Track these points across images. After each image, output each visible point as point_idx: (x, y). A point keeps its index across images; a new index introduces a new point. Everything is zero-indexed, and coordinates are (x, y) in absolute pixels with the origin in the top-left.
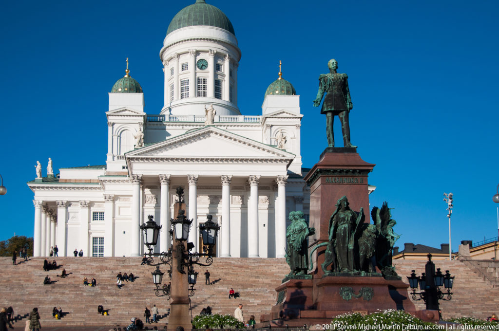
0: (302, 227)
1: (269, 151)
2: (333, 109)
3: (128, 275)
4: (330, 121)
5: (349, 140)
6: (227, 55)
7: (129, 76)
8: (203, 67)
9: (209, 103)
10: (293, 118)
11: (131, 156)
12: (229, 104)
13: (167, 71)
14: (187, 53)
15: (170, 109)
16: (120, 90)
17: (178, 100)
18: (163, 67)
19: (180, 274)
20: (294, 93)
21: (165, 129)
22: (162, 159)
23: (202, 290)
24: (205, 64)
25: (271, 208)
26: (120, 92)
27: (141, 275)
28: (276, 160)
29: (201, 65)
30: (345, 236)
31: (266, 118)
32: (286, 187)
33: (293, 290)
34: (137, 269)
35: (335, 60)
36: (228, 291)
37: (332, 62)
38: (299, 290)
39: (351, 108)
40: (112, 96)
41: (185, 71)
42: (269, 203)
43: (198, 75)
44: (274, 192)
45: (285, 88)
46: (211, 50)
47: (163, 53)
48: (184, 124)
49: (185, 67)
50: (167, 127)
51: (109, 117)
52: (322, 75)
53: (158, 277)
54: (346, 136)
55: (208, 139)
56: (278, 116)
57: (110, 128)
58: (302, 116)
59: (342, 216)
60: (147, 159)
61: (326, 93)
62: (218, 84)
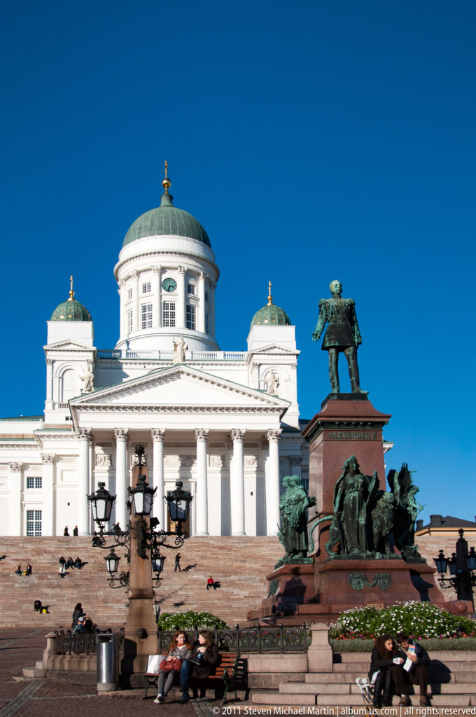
0: (299, 496)
1: (256, 398)
2: (337, 344)
3: (74, 560)
4: (334, 360)
5: (358, 383)
6: (202, 273)
7: (74, 299)
8: (171, 288)
9: (178, 335)
10: (287, 355)
11: (77, 403)
12: (204, 337)
13: (123, 293)
14: (149, 270)
15: (128, 343)
16: (62, 317)
17: (138, 330)
18: (118, 288)
19: (141, 559)
20: (288, 322)
21: (121, 369)
22: (118, 408)
23: (171, 579)
24: (173, 285)
25: (260, 470)
26: (62, 320)
27: (92, 561)
28: (266, 409)
29: (168, 286)
30: (354, 508)
31: (253, 354)
32: (279, 443)
33: (289, 578)
34: (86, 552)
35: (339, 281)
36: (206, 579)
37: (335, 285)
38: (296, 579)
39: (359, 343)
40: (51, 325)
41: (147, 294)
42: (258, 464)
43: (164, 298)
44: (264, 451)
45: (277, 317)
46: (181, 267)
47: (118, 269)
48: (146, 362)
49: (146, 288)
50: (124, 366)
51: (49, 353)
52: (323, 300)
53: (113, 562)
54: (354, 378)
55: (178, 381)
56: (268, 352)
57: (49, 367)
58: (298, 352)
59: (350, 482)
60: (98, 408)
61: (327, 324)
62: (189, 310)
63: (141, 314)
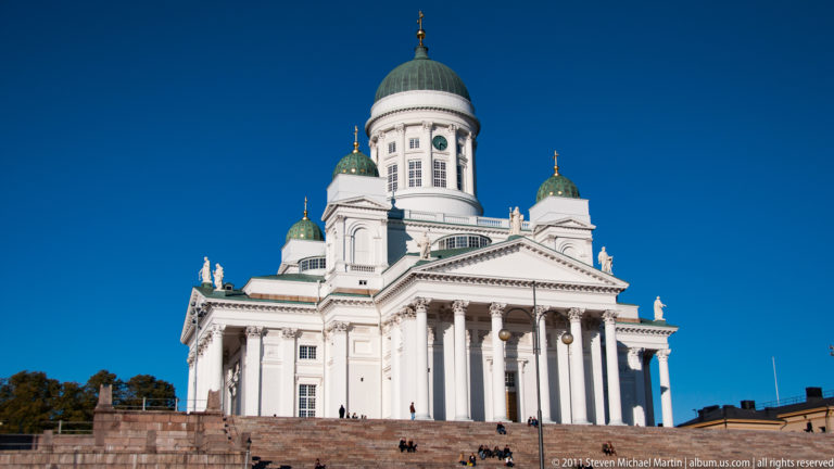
6: (469, 133)
7: (358, 151)
8: (442, 147)
10: (582, 229)
11: (419, 271)
14: (421, 124)
16: (353, 170)
17: (405, 188)
20: (576, 194)
21: (404, 230)
24: (444, 143)
28: (604, 289)
29: (439, 143)
41: (415, 149)
43: (436, 156)
45: (570, 189)
46: (452, 125)
50: (407, 227)
56: (564, 225)
58: (594, 227)
60: (440, 277)
62: (459, 169)
63: (407, 170)
